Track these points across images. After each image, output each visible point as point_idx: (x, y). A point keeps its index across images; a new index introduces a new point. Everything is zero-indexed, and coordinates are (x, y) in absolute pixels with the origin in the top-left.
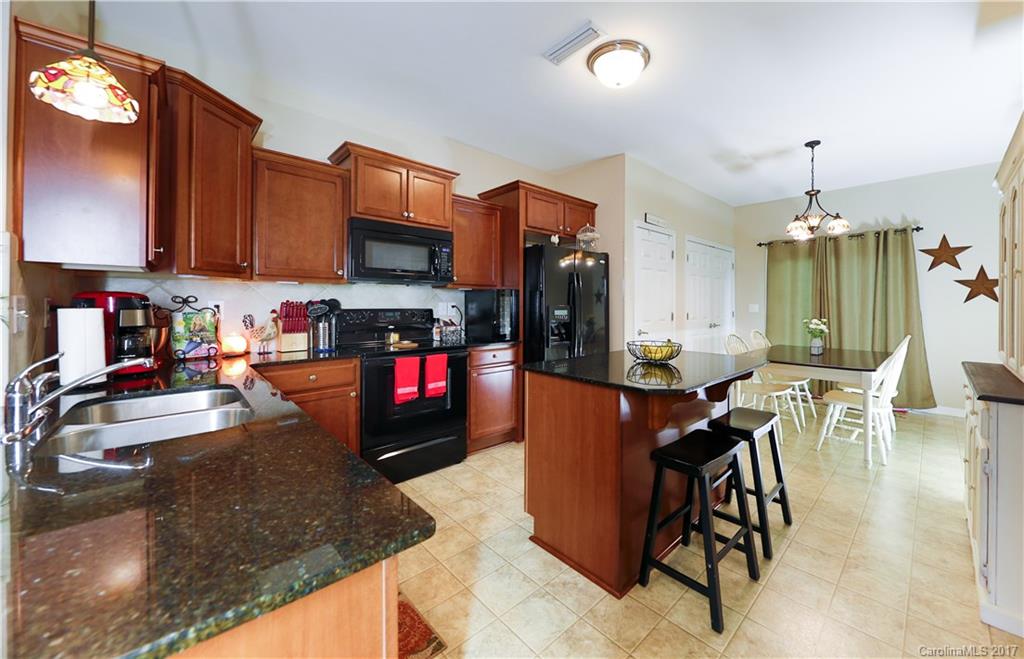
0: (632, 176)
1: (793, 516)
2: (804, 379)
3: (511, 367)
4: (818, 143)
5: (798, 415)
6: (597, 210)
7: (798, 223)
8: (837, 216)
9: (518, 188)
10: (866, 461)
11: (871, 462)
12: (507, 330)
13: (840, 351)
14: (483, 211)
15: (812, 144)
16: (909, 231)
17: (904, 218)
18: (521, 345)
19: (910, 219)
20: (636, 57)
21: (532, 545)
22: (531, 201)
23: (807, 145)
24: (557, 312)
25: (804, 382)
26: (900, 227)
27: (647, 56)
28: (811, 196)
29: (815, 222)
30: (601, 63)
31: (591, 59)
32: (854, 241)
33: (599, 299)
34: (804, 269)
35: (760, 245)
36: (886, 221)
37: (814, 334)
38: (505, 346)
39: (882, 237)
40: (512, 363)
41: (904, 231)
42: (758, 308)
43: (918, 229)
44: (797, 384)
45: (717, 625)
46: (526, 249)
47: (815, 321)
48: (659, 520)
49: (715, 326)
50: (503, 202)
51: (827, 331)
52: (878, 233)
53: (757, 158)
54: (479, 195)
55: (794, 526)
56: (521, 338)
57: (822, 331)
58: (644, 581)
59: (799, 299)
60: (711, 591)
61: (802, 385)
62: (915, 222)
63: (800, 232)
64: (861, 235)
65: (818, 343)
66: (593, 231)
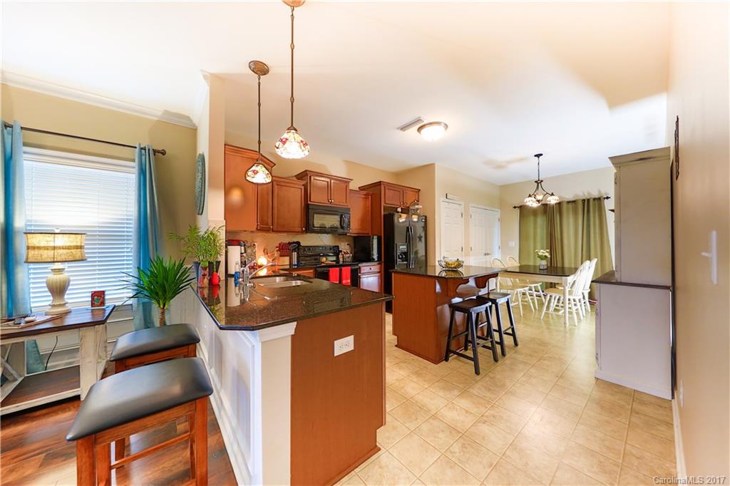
0: (439, 174)
1: (519, 343)
2: (537, 283)
3: (378, 275)
4: (541, 155)
5: (534, 303)
6: (420, 193)
7: (530, 198)
8: (552, 194)
9: (380, 185)
10: (565, 323)
11: (568, 324)
12: (375, 257)
13: (563, 268)
14: (363, 196)
15: (538, 156)
16: (602, 199)
17: (600, 192)
18: (383, 264)
19: (603, 192)
20: (441, 128)
21: (397, 348)
22: (387, 191)
23: (535, 156)
24: (401, 247)
25: (539, 285)
26: (597, 197)
27: (446, 126)
28: (538, 183)
29: (540, 197)
30: (423, 131)
31: (420, 129)
32: (570, 205)
33: (420, 240)
34: (541, 221)
35: (515, 207)
36: (589, 193)
37: (542, 258)
38: (376, 263)
39: (586, 202)
40: (379, 272)
41: (599, 199)
42: (514, 244)
43: (607, 198)
44: (533, 285)
45: (477, 372)
46: (384, 215)
47: (542, 251)
48: (453, 335)
49: (488, 254)
50: (373, 191)
51: (549, 256)
52: (584, 200)
53: (509, 162)
54: (359, 188)
55: (519, 346)
56: (383, 260)
57: (546, 256)
58: (447, 360)
59: (539, 238)
60: (475, 359)
61: (537, 286)
62: (606, 194)
63: (532, 203)
64: (574, 202)
65: (544, 263)
66: (418, 204)
